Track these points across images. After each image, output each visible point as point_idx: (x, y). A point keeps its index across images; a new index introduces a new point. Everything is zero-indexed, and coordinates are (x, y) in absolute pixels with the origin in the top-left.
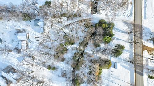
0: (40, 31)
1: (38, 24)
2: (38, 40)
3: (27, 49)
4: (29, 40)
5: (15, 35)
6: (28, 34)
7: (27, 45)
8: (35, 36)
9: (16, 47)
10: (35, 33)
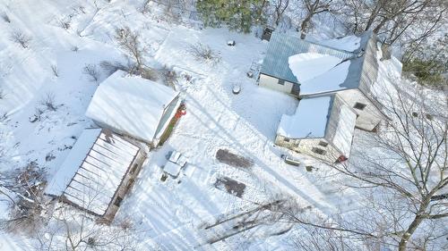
0: (285, 118)
1: (293, 60)
2: (235, 188)
3: (106, 219)
4: (163, 150)
5: (87, 77)
6: (182, 106)
7: (129, 187)
8: (221, 143)
9: (42, 163)
10: (230, 119)
